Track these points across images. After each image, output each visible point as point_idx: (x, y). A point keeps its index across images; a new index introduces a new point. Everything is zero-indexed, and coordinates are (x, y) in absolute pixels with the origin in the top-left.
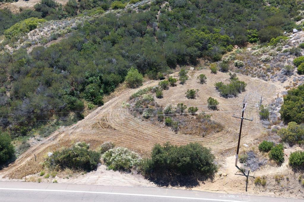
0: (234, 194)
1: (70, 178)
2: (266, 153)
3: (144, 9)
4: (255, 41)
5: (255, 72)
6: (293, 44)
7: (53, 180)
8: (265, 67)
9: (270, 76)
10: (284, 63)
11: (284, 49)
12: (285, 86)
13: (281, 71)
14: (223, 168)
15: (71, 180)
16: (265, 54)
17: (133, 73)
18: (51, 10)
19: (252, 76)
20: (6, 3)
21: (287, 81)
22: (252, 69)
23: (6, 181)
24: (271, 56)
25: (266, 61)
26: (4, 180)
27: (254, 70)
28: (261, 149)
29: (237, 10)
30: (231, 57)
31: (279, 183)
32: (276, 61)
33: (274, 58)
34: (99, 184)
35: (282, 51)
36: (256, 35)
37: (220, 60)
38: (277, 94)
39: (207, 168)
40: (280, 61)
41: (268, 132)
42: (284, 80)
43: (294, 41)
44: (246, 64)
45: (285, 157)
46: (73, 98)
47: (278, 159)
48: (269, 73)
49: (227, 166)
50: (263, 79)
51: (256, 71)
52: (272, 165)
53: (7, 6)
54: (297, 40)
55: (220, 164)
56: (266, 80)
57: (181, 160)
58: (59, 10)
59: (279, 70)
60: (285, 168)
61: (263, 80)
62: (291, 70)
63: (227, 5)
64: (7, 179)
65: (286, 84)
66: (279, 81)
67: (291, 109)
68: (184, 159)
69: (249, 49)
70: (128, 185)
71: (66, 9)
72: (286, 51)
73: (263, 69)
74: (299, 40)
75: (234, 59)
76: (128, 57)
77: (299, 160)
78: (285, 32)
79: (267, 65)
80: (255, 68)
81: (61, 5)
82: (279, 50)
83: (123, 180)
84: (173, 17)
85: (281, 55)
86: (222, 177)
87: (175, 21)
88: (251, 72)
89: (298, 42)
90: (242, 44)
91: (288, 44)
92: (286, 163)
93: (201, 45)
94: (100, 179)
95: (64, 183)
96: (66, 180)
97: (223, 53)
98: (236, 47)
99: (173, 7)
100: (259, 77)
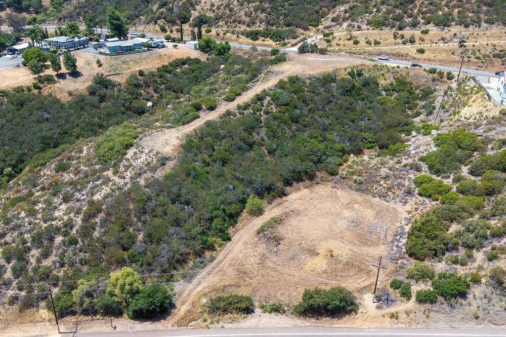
0: (374, 328)
1: (234, 323)
2: (397, 291)
3: (245, 109)
4: (372, 148)
5: (375, 191)
6: (413, 156)
7: (219, 326)
8: (385, 185)
9: (392, 197)
10: (405, 181)
11: (404, 162)
12: (407, 210)
13: (402, 191)
14: (362, 305)
15: (234, 325)
16: (384, 167)
17: (253, 201)
18: (109, 92)
19: (373, 196)
20: (49, 86)
21: (408, 203)
22: (372, 187)
23: (176, 330)
24: (390, 170)
25: (386, 178)
26: (173, 328)
27: (374, 188)
28: (392, 286)
29: (349, 106)
30: (348, 172)
31: (408, 316)
32: (396, 177)
33: (394, 174)
34: (261, 327)
35: (402, 164)
36: (373, 140)
37: (337, 174)
38: (399, 220)
39: (352, 307)
40: (401, 178)
41: (396, 268)
42: (406, 202)
43: (413, 152)
44: (365, 181)
45: (412, 294)
46: (205, 238)
47: (406, 295)
48: (390, 193)
49: (365, 303)
50: (385, 200)
51: (377, 190)
52: (402, 302)
53: (51, 90)
54: (416, 151)
55: (359, 302)
56: (388, 202)
57: (331, 303)
58: (119, 91)
59: (400, 190)
60: (412, 304)
61: (385, 202)
62: (412, 190)
63: (338, 99)
64: (176, 327)
65: (408, 207)
66: (401, 203)
67: (414, 246)
68: (334, 302)
69: (366, 158)
70: (288, 326)
71: (127, 89)
72: (405, 166)
73: (384, 187)
74: (418, 150)
75: (352, 174)
76: (243, 180)
77: (423, 298)
78: (403, 135)
79: (387, 182)
80: (375, 186)
81: (120, 85)
82: (399, 162)
83: (281, 322)
84: (280, 120)
85: (401, 171)
86: (363, 314)
87: (282, 125)
88: (372, 191)
89: (417, 153)
90: (359, 152)
91: (408, 155)
92: (413, 299)
93: (316, 158)
94: (261, 322)
95: (231, 328)
96: (230, 325)
97: (341, 165)
98: (352, 157)
99: (278, 105)
100: (380, 197)
